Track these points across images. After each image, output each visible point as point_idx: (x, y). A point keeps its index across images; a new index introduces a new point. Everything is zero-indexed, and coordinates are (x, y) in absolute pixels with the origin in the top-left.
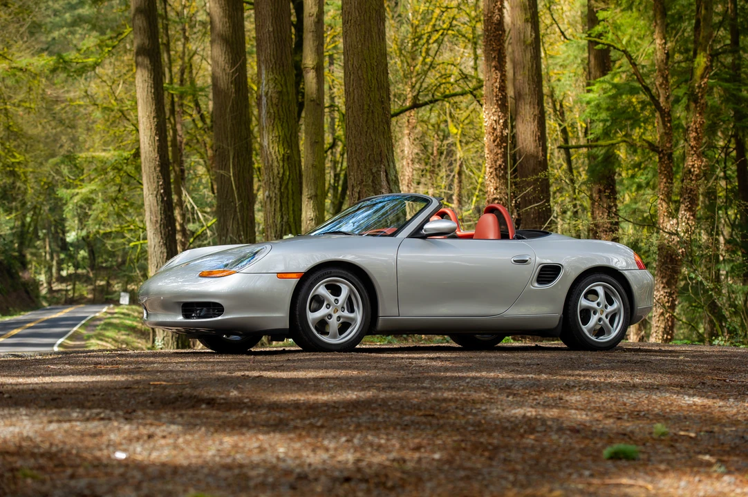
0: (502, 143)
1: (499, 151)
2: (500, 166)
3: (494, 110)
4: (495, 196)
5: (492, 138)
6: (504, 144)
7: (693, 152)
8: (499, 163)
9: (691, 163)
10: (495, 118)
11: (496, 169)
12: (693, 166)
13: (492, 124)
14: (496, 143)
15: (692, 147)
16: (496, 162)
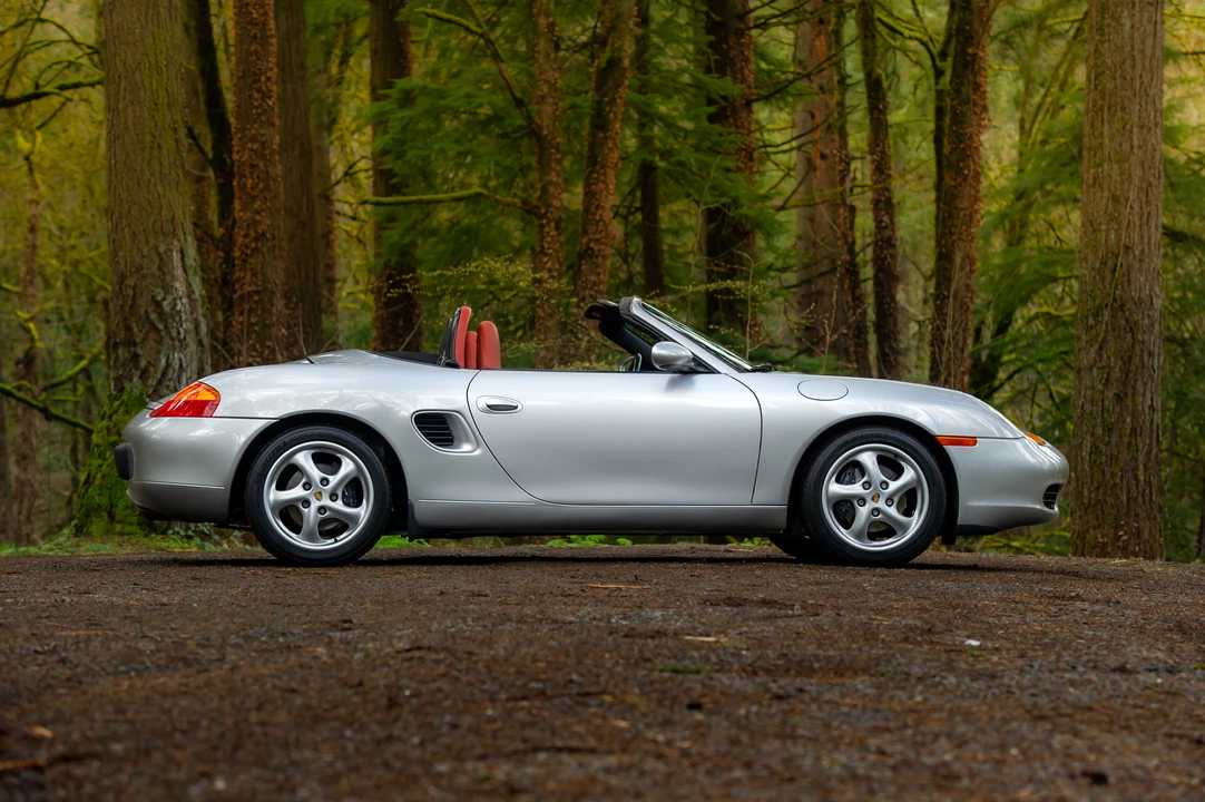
0: (267, 192)
3: (252, 132)
5: (249, 183)
6: (271, 195)
7: (598, 218)
9: (595, 237)
12: (597, 241)
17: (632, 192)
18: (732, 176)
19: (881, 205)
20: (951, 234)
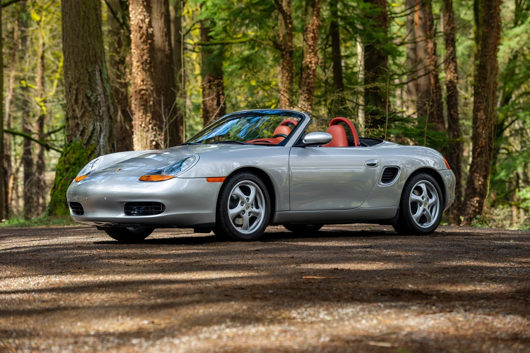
0: (147, 40)
1: (145, 47)
2: (146, 60)
3: (140, 10)
4: (142, 87)
5: (139, 36)
6: (150, 41)
7: (310, 50)
8: (145, 57)
9: (309, 60)
10: (142, 17)
11: (142, 63)
12: (311, 62)
13: (138, 23)
14: (142, 40)
15: (310, 46)
16: (142, 57)
17: (327, 38)
18: (376, 29)
19: (449, 42)
20: (486, 56)
